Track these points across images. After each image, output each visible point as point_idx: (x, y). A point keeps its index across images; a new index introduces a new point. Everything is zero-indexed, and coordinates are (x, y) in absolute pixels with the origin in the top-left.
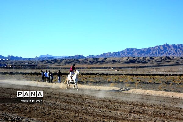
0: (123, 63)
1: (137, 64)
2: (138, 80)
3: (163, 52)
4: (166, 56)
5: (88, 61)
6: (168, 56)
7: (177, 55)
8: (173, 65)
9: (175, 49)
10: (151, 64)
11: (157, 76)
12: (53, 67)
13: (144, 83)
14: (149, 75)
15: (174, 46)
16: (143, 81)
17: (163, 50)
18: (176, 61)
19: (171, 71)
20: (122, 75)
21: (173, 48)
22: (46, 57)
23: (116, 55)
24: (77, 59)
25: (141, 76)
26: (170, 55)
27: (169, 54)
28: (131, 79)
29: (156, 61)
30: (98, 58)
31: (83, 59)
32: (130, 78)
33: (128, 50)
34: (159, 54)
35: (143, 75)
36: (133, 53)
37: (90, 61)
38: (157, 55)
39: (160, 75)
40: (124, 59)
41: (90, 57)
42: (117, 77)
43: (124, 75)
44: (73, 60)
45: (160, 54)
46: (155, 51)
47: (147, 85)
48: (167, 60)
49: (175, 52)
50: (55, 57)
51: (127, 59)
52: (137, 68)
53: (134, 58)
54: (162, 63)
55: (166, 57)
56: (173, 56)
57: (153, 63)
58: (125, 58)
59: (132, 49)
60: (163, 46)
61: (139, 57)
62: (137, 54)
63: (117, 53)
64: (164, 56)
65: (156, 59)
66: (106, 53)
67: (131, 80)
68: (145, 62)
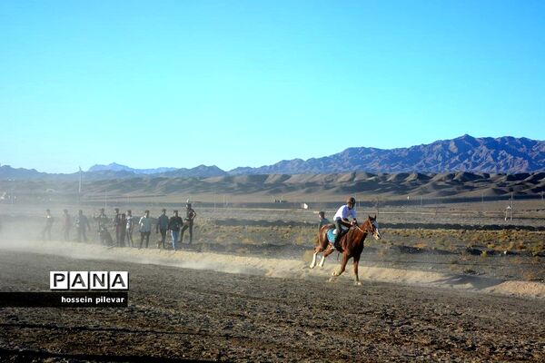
0: (337, 192)
1: (379, 195)
2: (384, 243)
3: (457, 158)
4: (465, 170)
5: (235, 185)
6: (469, 170)
7: (498, 168)
8: (487, 199)
9: (492, 152)
10: (421, 193)
11: (439, 231)
12: (128, 200)
13: (404, 249)
14: (416, 226)
15: (490, 142)
16: (400, 244)
17: (455, 155)
18: (494, 186)
19: (481, 216)
21: (484, 148)
22: (108, 171)
23: (319, 166)
24: (201, 178)
25: (394, 230)
26: (478, 168)
27: (475, 165)
29: (435, 186)
30: (266, 177)
31: (219, 178)
33: (352, 151)
34: (444, 165)
35: (399, 226)
36: (369, 161)
37: (239, 185)
38: (439, 169)
39: (448, 226)
40: (341, 179)
41: (240, 172)
44: (190, 180)
45: (448, 166)
46: (434, 156)
47: (414, 256)
48: (468, 183)
49: (490, 159)
50: (136, 170)
51: (351, 180)
52: (380, 204)
53: (370, 175)
54: (454, 193)
55: (466, 174)
56: (485, 171)
57: (428, 192)
58: (345, 177)
59: (366, 151)
60: (457, 141)
61: (385, 174)
62: (380, 165)
63: (319, 159)
64: (460, 170)
65: (435, 179)
66: (289, 161)
68: (404, 190)
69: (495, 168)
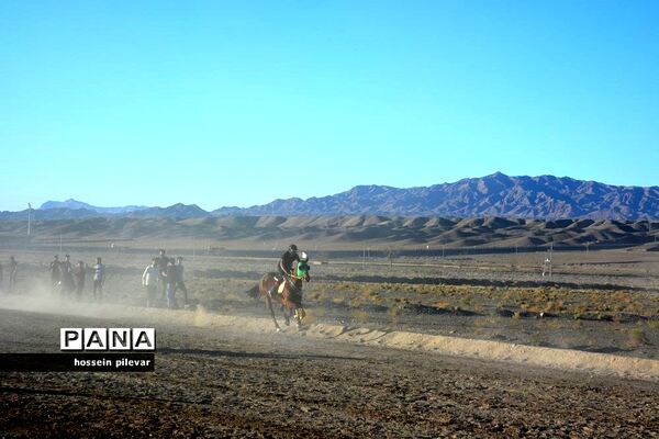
0: (343, 239)
1: (393, 243)
2: (398, 301)
3: (487, 200)
4: (495, 215)
5: (219, 228)
6: (501, 215)
7: (536, 213)
8: (521, 250)
9: (529, 193)
10: (443, 242)
11: (464, 287)
12: (89, 245)
13: (420, 309)
14: (436, 282)
15: (526, 181)
16: (416, 302)
17: (486, 196)
18: (530, 234)
19: (514, 270)
20: (342, 279)
21: (520, 189)
22: (63, 210)
23: (321, 208)
24: (179, 219)
25: (410, 286)
26: (511, 213)
27: (508, 209)
28: (373, 294)
29: (461, 234)
30: (258, 218)
31: (199, 220)
32: (370, 291)
33: (361, 190)
34: (471, 208)
35: (417, 281)
36: (381, 202)
37: (224, 228)
38: (465, 212)
39: (474, 282)
40: (347, 224)
41: (225, 213)
42: (321, 285)
43: (348, 279)
44: (165, 221)
45: (476, 209)
46: (460, 198)
47: (433, 317)
48: (500, 231)
49: (526, 202)
50: (101, 208)
51: (360, 224)
52: (395, 255)
53: (382, 219)
54: (482, 242)
55: (497, 219)
56: (520, 216)
57: (452, 241)
58: (353, 221)
59: (378, 189)
60: (487, 180)
61: (401, 218)
62: (394, 207)
63: (322, 199)
64: (490, 214)
65: (460, 224)
66: (284, 201)
67: (374, 298)
68: (422, 238)
69: (531, 213)
